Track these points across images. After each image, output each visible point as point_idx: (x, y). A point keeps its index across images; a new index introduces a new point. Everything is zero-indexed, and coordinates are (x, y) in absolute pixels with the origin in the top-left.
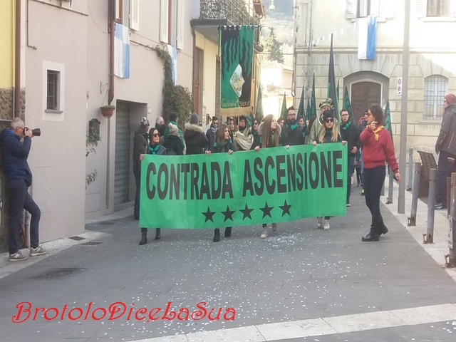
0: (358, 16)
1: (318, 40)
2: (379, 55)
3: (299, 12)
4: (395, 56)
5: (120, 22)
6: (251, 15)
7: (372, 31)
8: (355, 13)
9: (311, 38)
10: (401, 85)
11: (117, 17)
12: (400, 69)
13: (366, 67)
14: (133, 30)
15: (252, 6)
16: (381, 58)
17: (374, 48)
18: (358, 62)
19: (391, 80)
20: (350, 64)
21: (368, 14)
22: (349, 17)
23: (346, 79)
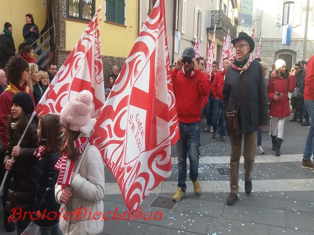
0: (283, 25)
1: (264, 35)
2: (292, 42)
3: (255, 23)
4: (300, 42)
5: (177, 31)
6: (233, 25)
7: (289, 31)
8: (281, 23)
9: (260, 35)
10: (302, 56)
11: (176, 28)
12: (302, 48)
13: (286, 48)
14: (182, 34)
15: (234, 21)
16: (293, 43)
17: (290, 39)
18: (282, 45)
19: (298, 53)
20: (278, 46)
21: (288, 23)
22: (278, 25)
23: (276, 53)
